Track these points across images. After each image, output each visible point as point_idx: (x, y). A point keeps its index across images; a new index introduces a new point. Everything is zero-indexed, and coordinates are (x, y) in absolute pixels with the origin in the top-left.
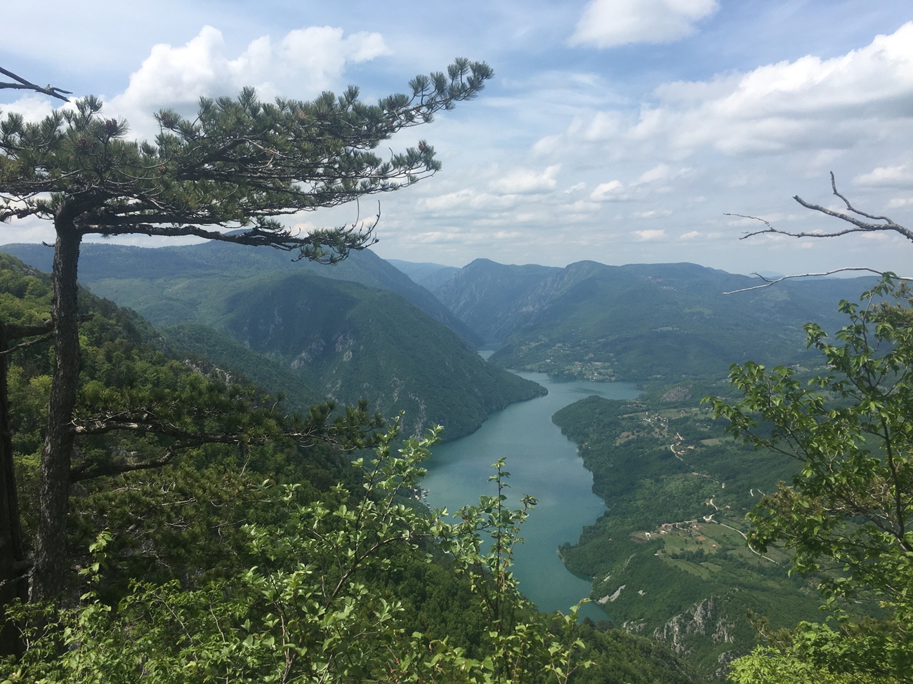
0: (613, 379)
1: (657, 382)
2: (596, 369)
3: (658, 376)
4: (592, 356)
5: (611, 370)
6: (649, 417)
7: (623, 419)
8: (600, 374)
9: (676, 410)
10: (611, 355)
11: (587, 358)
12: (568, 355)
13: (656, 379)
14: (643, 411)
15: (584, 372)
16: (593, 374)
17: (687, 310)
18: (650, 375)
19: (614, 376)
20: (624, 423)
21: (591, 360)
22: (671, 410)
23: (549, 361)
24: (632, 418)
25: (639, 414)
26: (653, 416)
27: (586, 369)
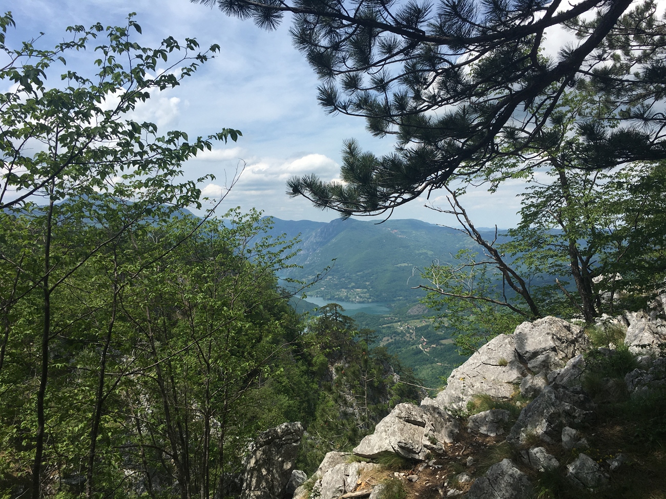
0: (370, 300)
1: (401, 302)
2: (357, 294)
3: (401, 298)
4: (354, 284)
5: (368, 294)
6: (401, 326)
7: (383, 328)
8: (360, 297)
9: (419, 320)
10: (367, 283)
11: (350, 286)
12: (336, 285)
13: (400, 300)
14: (396, 322)
15: (349, 296)
16: (355, 297)
17: (417, 252)
18: (395, 297)
19: (370, 298)
20: (384, 331)
21: (353, 287)
22: (415, 321)
23: (323, 289)
24: (389, 327)
25: (393, 324)
26: (404, 325)
27: (350, 294)
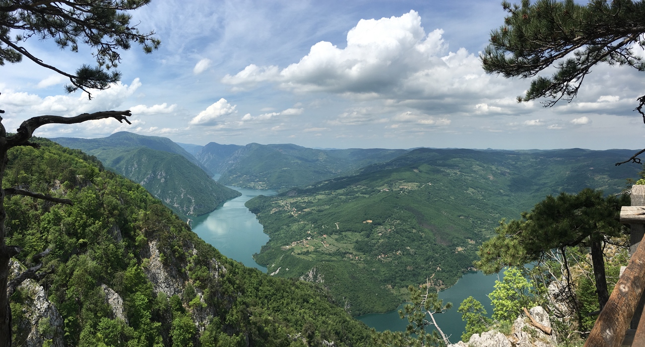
5: (266, 185)
6: (282, 202)
7: (273, 203)
8: (261, 186)
9: (292, 199)
10: (265, 179)
11: (256, 181)
12: (248, 180)
13: (283, 188)
14: (280, 200)
15: (255, 186)
16: (259, 187)
17: (292, 162)
18: (281, 187)
19: (267, 187)
20: (273, 205)
21: (258, 181)
23: (241, 182)
24: (276, 203)
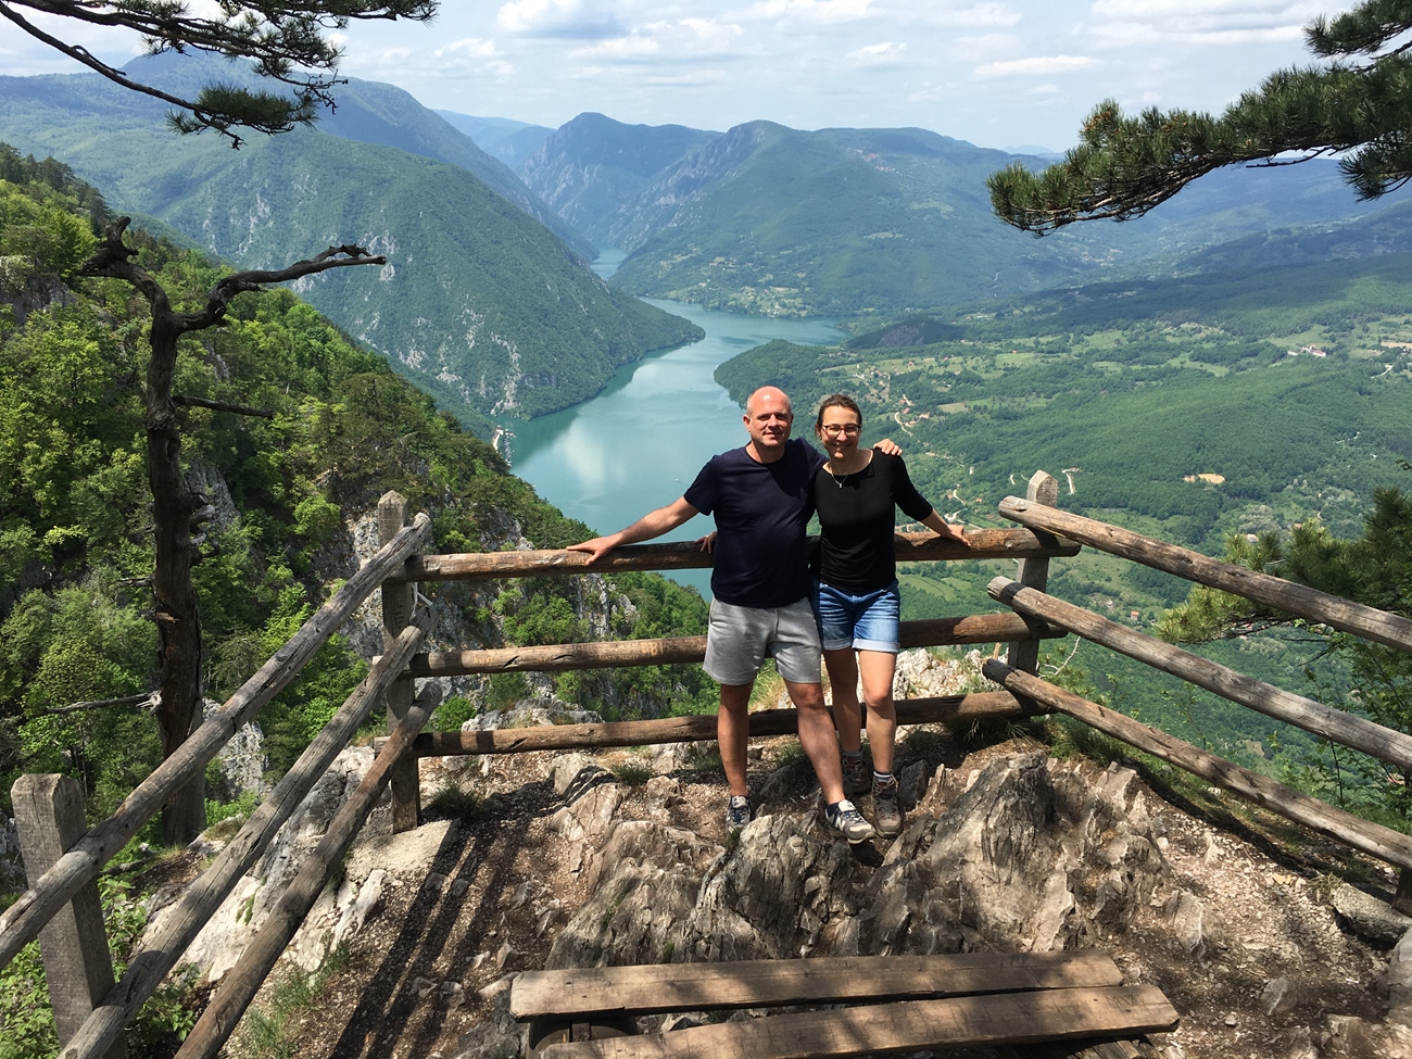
0: (803, 313)
1: (869, 318)
2: (777, 299)
3: (870, 310)
4: (771, 277)
5: (800, 300)
6: (861, 371)
7: (823, 375)
8: (783, 305)
9: (901, 361)
10: (801, 275)
11: (762, 281)
12: (733, 277)
13: (868, 314)
14: (852, 363)
15: (759, 303)
16: (772, 306)
17: (916, 206)
18: (859, 308)
19: (804, 309)
20: (824, 381)
21: (769, 284)
22: (894, 361)
23: (704, 285)
24: (837, 374)
25: (847, 367)
26: (867, 370)
27: (762, 299)
